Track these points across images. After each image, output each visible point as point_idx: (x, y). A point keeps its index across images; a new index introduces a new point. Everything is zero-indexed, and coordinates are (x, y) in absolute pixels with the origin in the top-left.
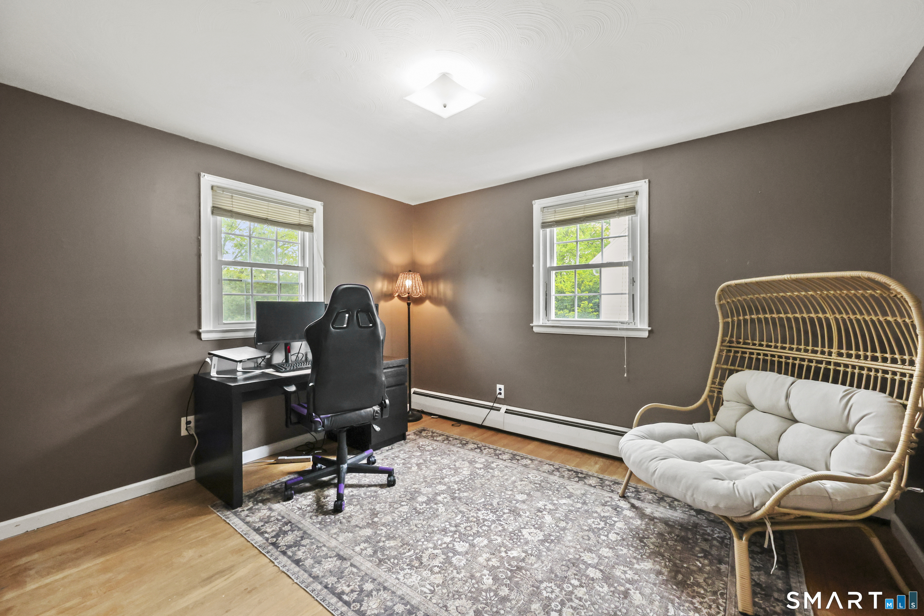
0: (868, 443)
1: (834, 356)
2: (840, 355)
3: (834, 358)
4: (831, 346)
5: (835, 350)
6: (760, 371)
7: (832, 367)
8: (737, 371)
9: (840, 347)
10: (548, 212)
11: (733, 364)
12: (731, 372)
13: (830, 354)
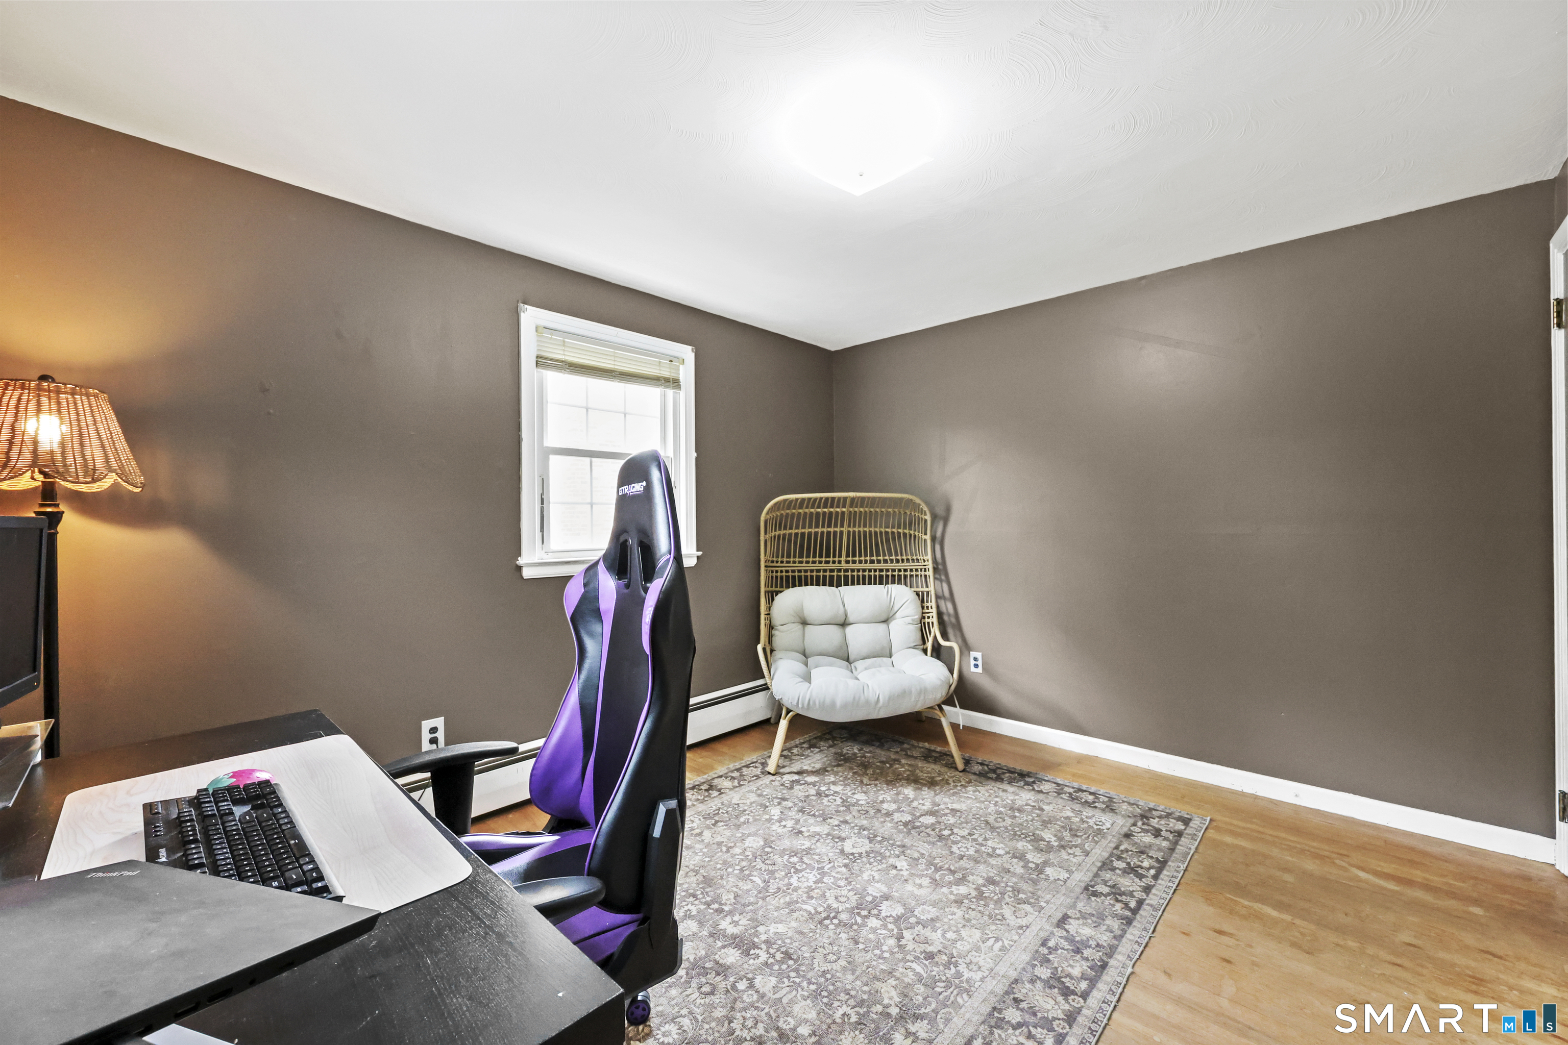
0: (911, 622)
1: (843, 564)
2: (847, 562)
3: (844, 565)
4: (840, 556)
5: (843, 559)
6: (791, 589)
7: (842, 573)
8: (781, 592)
9: (848, 556)
10: (551, 338)
11: (776, 587)
12: (777, 593)
13: (840, 562)
